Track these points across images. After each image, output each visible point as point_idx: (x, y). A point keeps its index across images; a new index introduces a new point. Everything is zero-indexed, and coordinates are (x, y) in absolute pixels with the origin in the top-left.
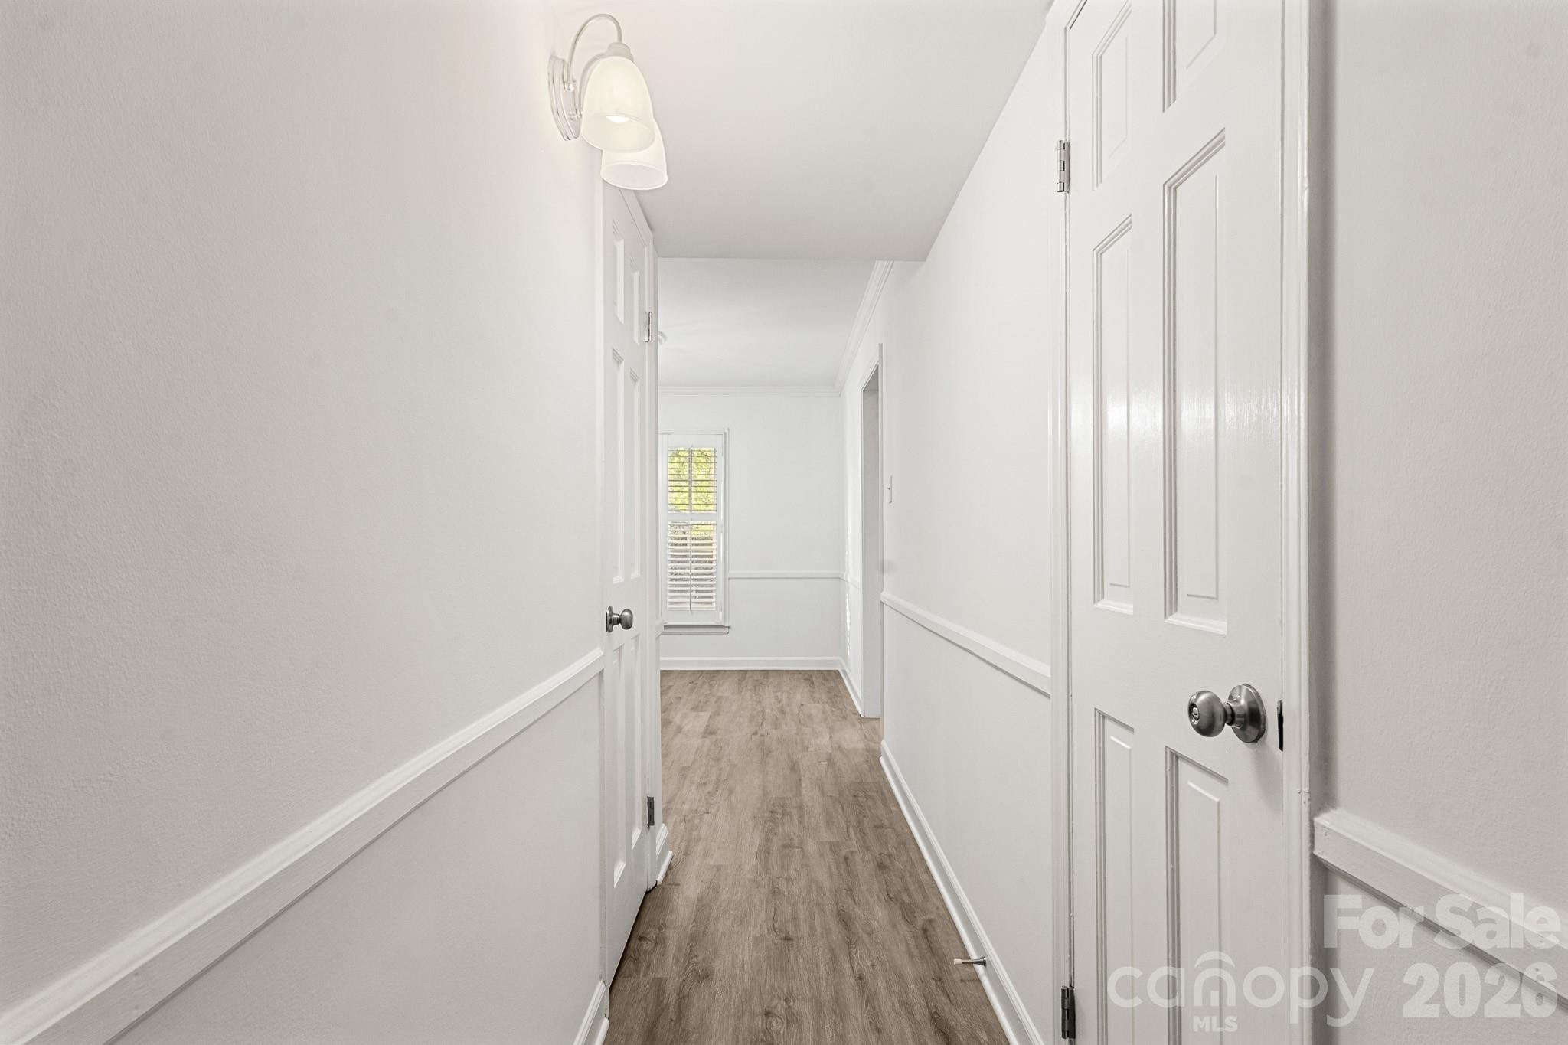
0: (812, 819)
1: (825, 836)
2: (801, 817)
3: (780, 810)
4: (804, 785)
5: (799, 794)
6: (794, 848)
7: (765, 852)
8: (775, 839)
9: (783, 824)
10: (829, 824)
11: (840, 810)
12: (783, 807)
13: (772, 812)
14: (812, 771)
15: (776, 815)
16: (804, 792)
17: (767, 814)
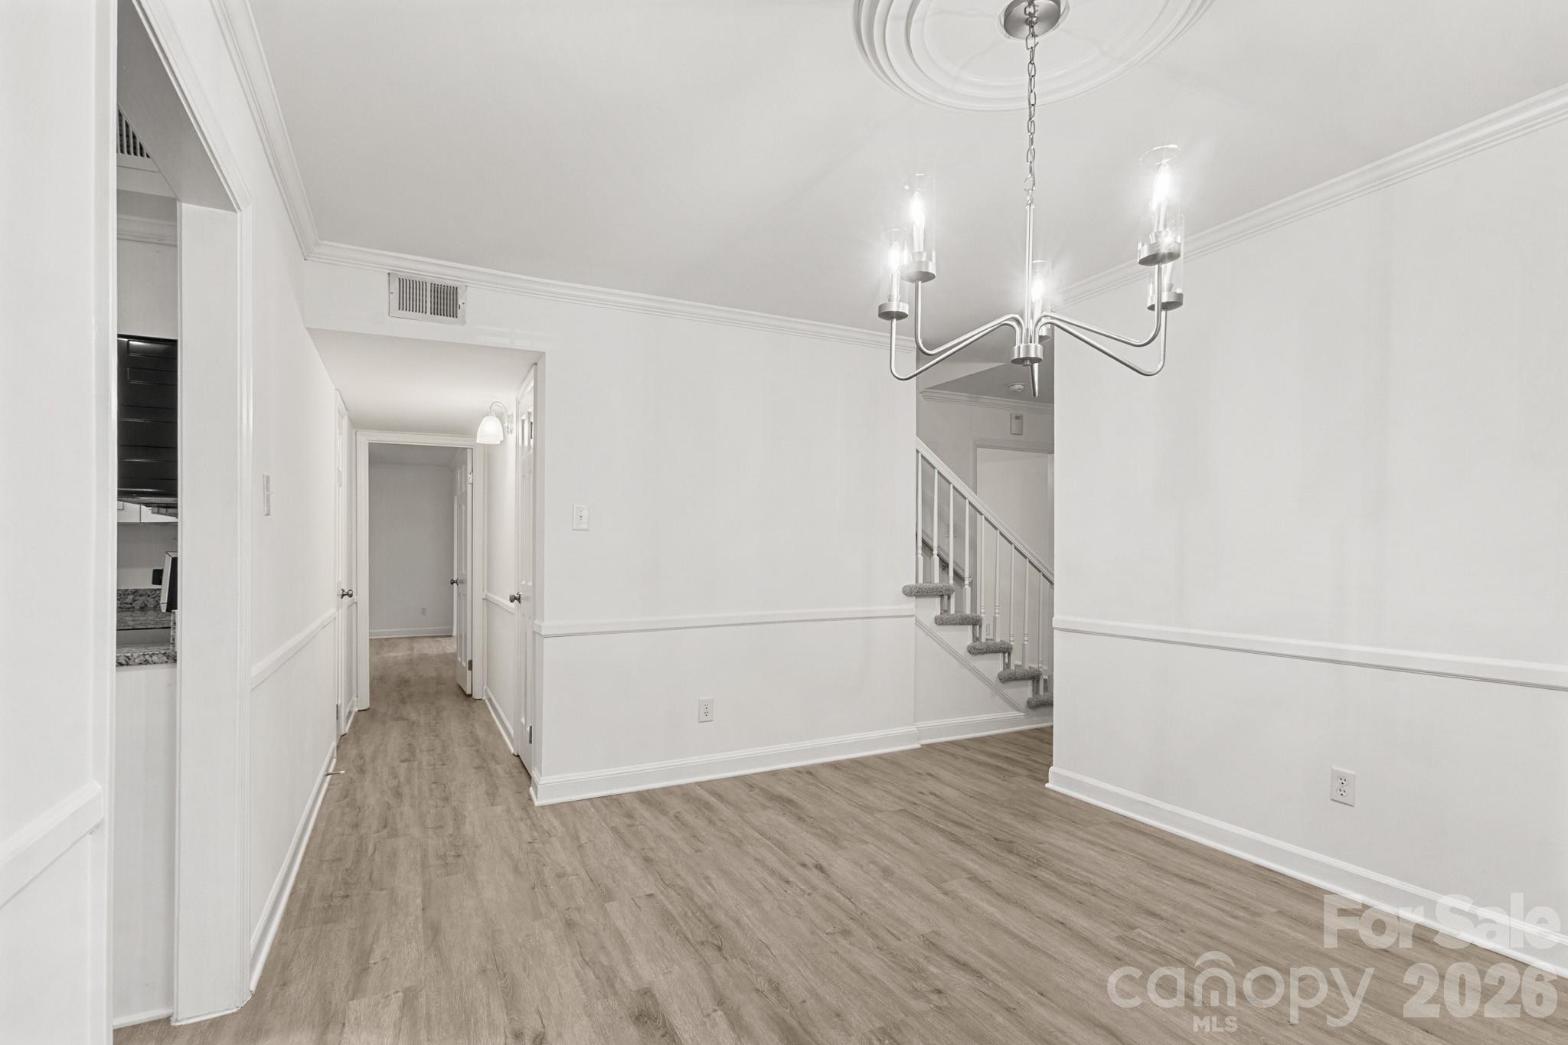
0: (412, 856)
1: (401, 843)
2: (425, 856)
3: (450, 860)
4: (419, 901)
5: (427, 886)
6: (432, 828)
7: (459, 819)
8: (451, 831)
9: (444, 845)
10: (394, 854)
11: (375, 873)
12: (447, 864)
13: (459, 856)
14: (403, 932)
15: (453, 853)
16: (419, 889)
17: (464, 852)
